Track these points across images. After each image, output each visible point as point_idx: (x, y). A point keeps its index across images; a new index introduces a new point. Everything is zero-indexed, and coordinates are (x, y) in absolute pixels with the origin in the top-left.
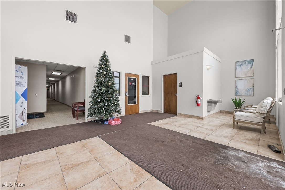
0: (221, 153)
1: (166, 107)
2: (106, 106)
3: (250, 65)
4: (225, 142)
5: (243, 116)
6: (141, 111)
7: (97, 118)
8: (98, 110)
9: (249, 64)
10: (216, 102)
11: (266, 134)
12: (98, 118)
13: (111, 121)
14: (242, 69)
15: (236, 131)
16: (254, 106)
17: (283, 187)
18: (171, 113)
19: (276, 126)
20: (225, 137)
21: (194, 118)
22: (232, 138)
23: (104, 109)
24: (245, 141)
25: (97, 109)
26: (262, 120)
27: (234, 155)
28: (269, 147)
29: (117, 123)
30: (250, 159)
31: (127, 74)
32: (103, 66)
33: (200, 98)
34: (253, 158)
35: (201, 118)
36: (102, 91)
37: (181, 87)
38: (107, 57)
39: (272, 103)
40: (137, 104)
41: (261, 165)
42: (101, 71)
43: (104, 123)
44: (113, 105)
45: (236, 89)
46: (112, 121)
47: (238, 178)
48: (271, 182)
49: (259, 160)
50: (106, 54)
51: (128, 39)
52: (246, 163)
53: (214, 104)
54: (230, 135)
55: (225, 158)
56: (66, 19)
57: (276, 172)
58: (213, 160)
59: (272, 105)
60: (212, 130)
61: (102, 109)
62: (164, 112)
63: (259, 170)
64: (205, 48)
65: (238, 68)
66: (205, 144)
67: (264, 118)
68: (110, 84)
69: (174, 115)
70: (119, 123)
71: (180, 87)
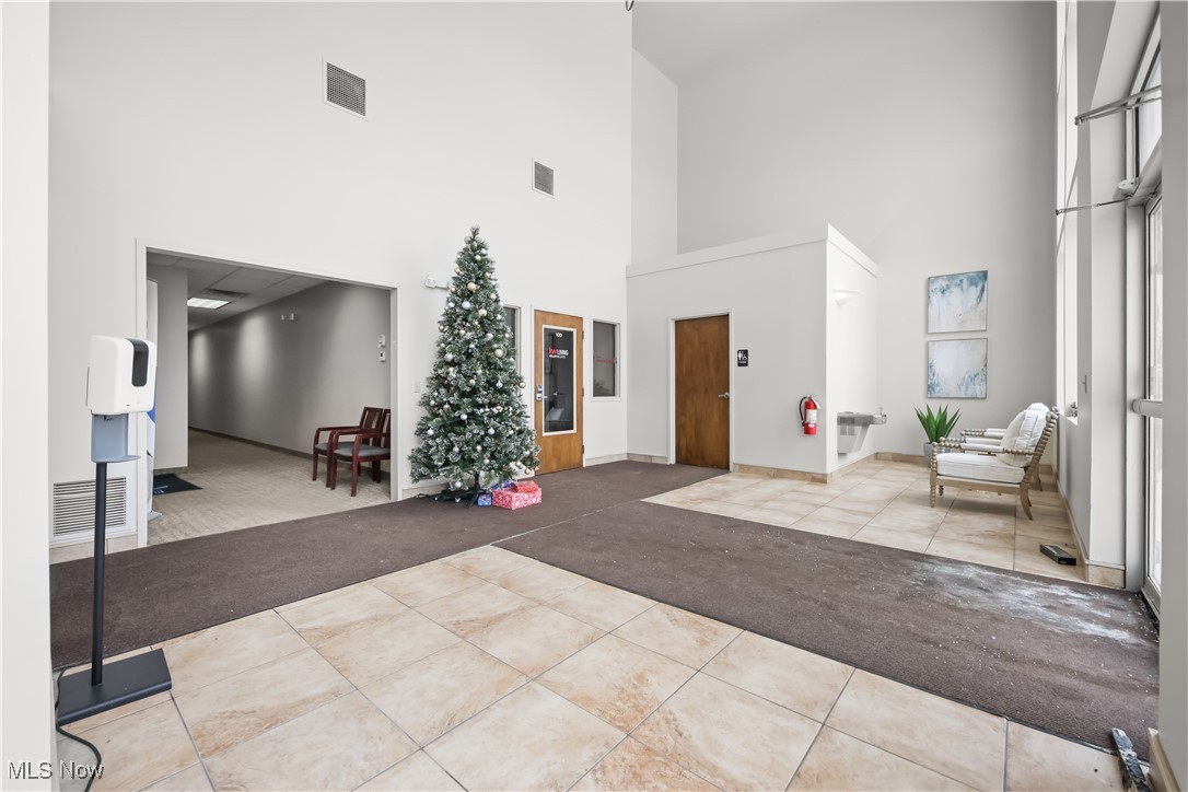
0: (914, 570)
1: (683, 442)
2: (491, 436)
3: (974, 292)
4: (916, 544)
5: (962, 465)
6: (590, 457)
7: (459, 484)
8: (461, 451)
9: (973, 288)
10: (866, 421)
11: (1031, 519)
12: (462, 481)
13: (505, 493)
14: (948, 304)
15: (940, 514)
16: (990, 432)
17: (1084, 632)
18: (705, 465)
19: (1058, 498)
20: (913, 531)
21: (791, 478)
22: (934, 532)
23: (479, 448)
24: (974, 539)
25: (456, 449)
26: (1019, 475)
27: (951, 575)
28: (1044, 551)
29: (529, 502)
30: (998, 582)
31: (541, 316)
32: (472, 286)
33: (815, 407)
34: (1003, 579)
35: (821, 479)
36: (472, 382)
37: (746, 365)
38: (484, 251)
39: (1049, 420)
40: (574, 431)
41: (1027, 592)
42: (467, 305)
43: (476, 502)
44: (511, 432)
45: (930, 375)
46: (509, 493)
47: (974, 622)
48: (1056, 625)
49: (1022, 584)
50: (479, 237)
51: (544, 179)
52: (986, 591)
53: (860, 428)
54: (926, 525)
55: (930, 583)
56: (329, 99)
57: (1067, 605)
58: (897, 589)
59: (1048, 426)
60: (866, 514)
61: (475, 450)
62: (679, 460)
63: (1024, 603)
64: (830, 227)
65: (935, 298)
66: (859, 550)
67: (1026, 468)
68: (499, 353)
69: (720, 471)
70: (534, 501)
71: (740, 365)
